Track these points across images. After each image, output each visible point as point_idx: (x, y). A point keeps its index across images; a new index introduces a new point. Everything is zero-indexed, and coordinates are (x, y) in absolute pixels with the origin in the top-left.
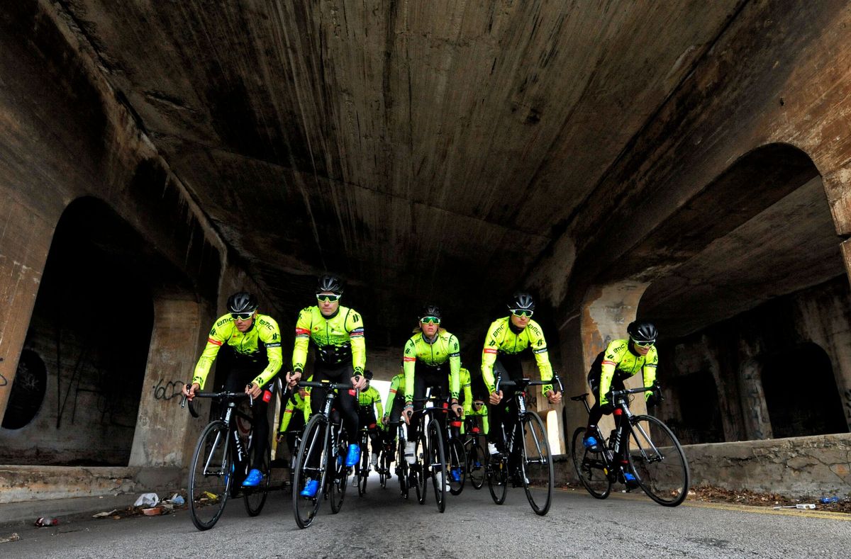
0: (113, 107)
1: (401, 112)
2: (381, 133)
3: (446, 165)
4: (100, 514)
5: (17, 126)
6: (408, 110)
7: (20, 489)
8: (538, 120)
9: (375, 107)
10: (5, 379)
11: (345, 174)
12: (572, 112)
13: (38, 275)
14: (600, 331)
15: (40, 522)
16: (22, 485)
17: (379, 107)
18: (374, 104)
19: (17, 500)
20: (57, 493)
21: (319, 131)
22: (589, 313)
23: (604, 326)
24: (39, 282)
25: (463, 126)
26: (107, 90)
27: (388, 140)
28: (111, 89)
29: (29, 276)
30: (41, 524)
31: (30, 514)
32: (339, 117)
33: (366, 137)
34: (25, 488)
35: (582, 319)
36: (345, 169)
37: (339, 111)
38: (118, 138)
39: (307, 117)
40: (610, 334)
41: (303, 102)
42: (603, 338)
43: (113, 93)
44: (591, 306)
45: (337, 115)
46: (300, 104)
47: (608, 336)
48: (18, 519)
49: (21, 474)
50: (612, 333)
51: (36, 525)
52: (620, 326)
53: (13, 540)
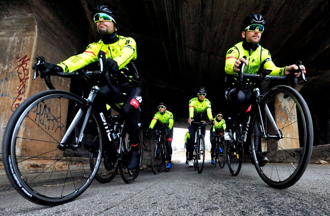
0: (88, 12)
1: (208, 11)
2: (199, 22)
3: (224, 36)
4: (104, 174)
5: (51, 17)
6: (211, 10)
7: (74, 165)
8: (266, 13)
9: (197, 8)
10: (63, 125)
11: (183, 42)
12: (281, 8)
13: (69, 83)
14: (282, 105)
15: (84, 177)
16: (75, 164)
17: (199, 8)
18: (197, 7)
19: (74, 170)
20: (87, 167)
21: (173, 21)
22: (278, 98)
23: (284, 103)
24: (70, 86)
25: (234, 16)
26: (85, 4)
27: (201, 24)
28: (86, 4)
29: (66, 83)
30: (85, 177)
31: (80, 174)
32: (182, 14)
33: (193, 23)
34: (76, 165)
35: (275, 100)
36: (183, 40)
37: (182, 11)
38: (91, 26)
39: (168, 15)
40: (286, 106)
41: (167, 7)
42: (283, 108)
43: (87, 6)
44: (279, 95)
45: (181, 13)
46: (166, 8)
47: (285, 107)
48: (76, 176)
49: (74, 160)
50: (287, 106)
51: (83, 178)
52: (290, 103)
53: (78, 182)
